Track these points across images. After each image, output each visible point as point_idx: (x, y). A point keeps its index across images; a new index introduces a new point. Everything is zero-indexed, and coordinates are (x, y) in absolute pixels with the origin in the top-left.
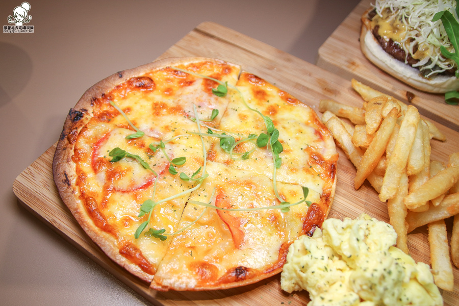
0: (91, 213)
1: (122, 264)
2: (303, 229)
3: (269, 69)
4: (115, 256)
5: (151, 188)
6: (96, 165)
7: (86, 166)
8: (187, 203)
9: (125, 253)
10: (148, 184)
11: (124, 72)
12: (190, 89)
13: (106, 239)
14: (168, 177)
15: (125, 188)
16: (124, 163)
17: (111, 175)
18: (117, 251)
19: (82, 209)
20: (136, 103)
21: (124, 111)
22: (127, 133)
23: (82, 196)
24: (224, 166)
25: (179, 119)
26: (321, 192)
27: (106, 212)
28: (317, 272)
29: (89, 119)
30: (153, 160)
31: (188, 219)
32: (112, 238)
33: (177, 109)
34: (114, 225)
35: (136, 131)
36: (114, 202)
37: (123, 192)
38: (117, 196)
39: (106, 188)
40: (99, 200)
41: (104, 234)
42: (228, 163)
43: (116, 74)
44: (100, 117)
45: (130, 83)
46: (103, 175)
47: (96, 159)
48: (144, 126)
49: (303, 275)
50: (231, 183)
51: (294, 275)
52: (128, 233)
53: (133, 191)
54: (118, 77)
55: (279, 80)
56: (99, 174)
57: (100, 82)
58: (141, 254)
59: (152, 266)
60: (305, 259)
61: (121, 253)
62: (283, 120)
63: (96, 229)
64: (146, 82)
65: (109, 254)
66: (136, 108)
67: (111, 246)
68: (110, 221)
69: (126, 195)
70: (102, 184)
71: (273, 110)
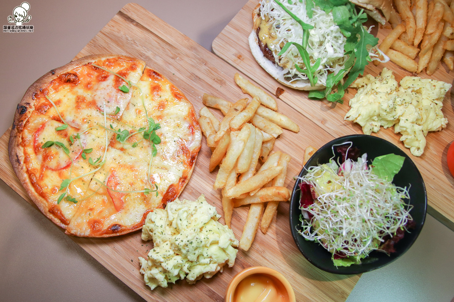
0: (33, 184)
1: (50, 218)
2: (162, 201)
3: (172, 58)
4: (46, 213)
5: (69, 169)
6: (36, 149)
7: (30, 150)
8: (92, 179)
9: (52, 211)
10: (68, 166)
11: (56, 69)
12: (104, 84)
13: (42, 202)
14: (82, 160)
15: (53, 168)
16: (53, 149)
17: (46, 158)
18: (47, 210)
19: (28, 180)
20: (65, 96)
21: (56, 103)
22: (56, 124)
23: (28, 171)
24: (119, 152)
25: (93, 112)
26: (181, 175)
27: (42, 183)
28: (157, 234)
29: (31, 113)
30: (72, 147)
31: (91, 190)
32: (45, 202)
33: (93, 104)
34: (47, 193)
35: (63, 123)
36: (47, 176)
37: (53, 170)
38: (49, 173)
39: (42, 166)
40: (38, 175)
41: (40, 198)
42: (122, 149)
43: (50, 72)
44: (39, 109)
45: (60, 78)
46: (40, 157)
47: (36, 144)
48: (69, 117)
49: (151, 233)
50: (121, 166)
51: (147, 232)
52: (53, 199)
53: (59, 170)
54: (51, 75)
55: (179, 71)
56: (38, 156)
57: (38, 80)
58: (61, 213)
59: (67, 220)
60: (151, 226)
61: (49, 211)
62: (167, 114)
63: (36, 194)
64: (72, 78)
65: (43, 212)
66: (65, 100)
67: (44, 206)
68: (44, 190)
69: (54, 172)
70: (40, 163)
71: (162, 106)
